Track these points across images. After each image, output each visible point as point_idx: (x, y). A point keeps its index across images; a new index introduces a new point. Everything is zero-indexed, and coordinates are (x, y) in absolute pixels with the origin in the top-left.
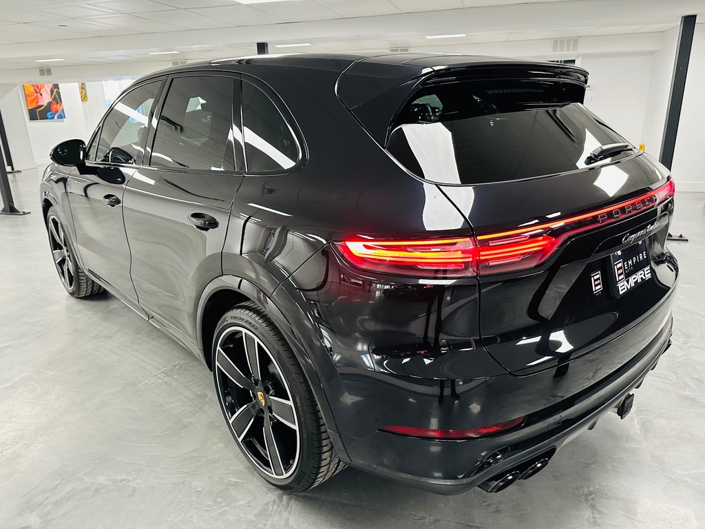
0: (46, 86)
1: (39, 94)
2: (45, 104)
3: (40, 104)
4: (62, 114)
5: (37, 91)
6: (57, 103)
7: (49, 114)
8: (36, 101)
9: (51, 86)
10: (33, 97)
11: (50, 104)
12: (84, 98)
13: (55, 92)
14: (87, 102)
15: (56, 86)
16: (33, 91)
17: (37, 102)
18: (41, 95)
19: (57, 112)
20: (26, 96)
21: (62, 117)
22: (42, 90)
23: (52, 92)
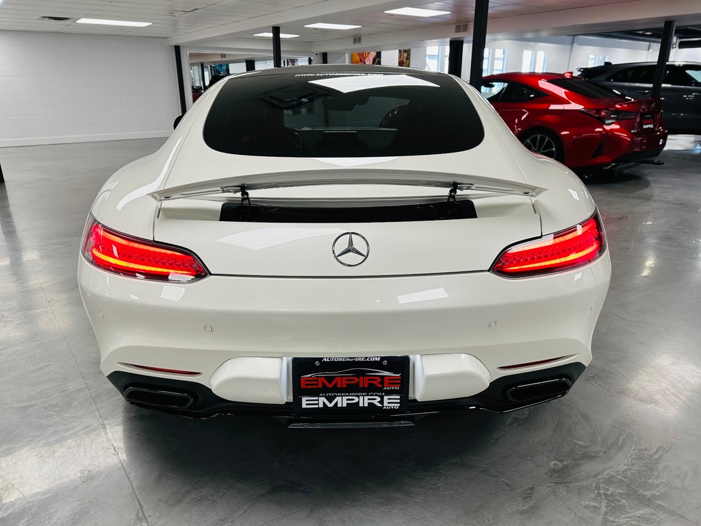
5: (362, 60)
13: (376, 62)
16: (359, 59)
22: (366, 60)
23: (375, 57)
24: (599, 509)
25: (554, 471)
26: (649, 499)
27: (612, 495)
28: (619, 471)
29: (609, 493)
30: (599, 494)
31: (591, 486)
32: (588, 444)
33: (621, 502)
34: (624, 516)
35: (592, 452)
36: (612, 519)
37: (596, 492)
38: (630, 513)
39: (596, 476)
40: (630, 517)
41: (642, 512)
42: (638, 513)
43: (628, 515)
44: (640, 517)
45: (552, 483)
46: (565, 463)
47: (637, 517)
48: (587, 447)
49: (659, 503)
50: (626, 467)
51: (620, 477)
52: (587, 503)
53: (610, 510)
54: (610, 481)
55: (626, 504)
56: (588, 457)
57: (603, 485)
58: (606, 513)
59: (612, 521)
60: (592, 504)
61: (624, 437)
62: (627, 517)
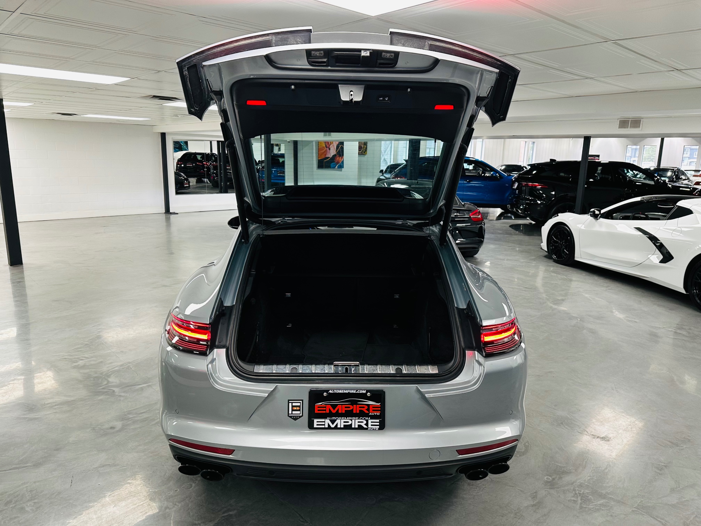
0: (334, 143)
1: (328, 148)
2: (331, 157)
3: (327, 156)
4: (342, 165)
5: (328, 146)
6: (340, 156)
7: (332, 164)
9: (337, 143)
10: (324, 151)
11: (334, 156)
14: (366, 156)
15: (342, 143)
16: (324, 146)
17: (326, 155)
18: (330, 149)
19: (338, 163)
21: (341, 167)
22: (331, 146)
24: (577, 501)
25: (547, 482)
26: (605, 495)
27: (583, 493)
28: (585, 480)
29: (581, 492)
30: (576, 494)
31: (571, 489)
32: (565, 465)
33: (588, 497)
34: (591, 504)
35: (568, 470)
36: (585, 506)
37: (574, 492)
38: (594, 503)
39: (572, 484)
40: (595, 505)
41: (602, 502)
42: (599, 503)
43: (594, 504)
44: (600, 504)
45: (548, 488)
46: (553, 477)
47: (599, 504)
48: (565, 467)
49: (611, 496)
50: (589, 478)
51: (587, 484)
52: (569, 499)
53: (583, 502)
54: (581, 486)
55: (592, 498)
56: (567, 473)
57: (577, 488)
58: (581, 504)
59: (585, 507)
60: (573, 499)
61: (586, 460)
62: (593, 505)
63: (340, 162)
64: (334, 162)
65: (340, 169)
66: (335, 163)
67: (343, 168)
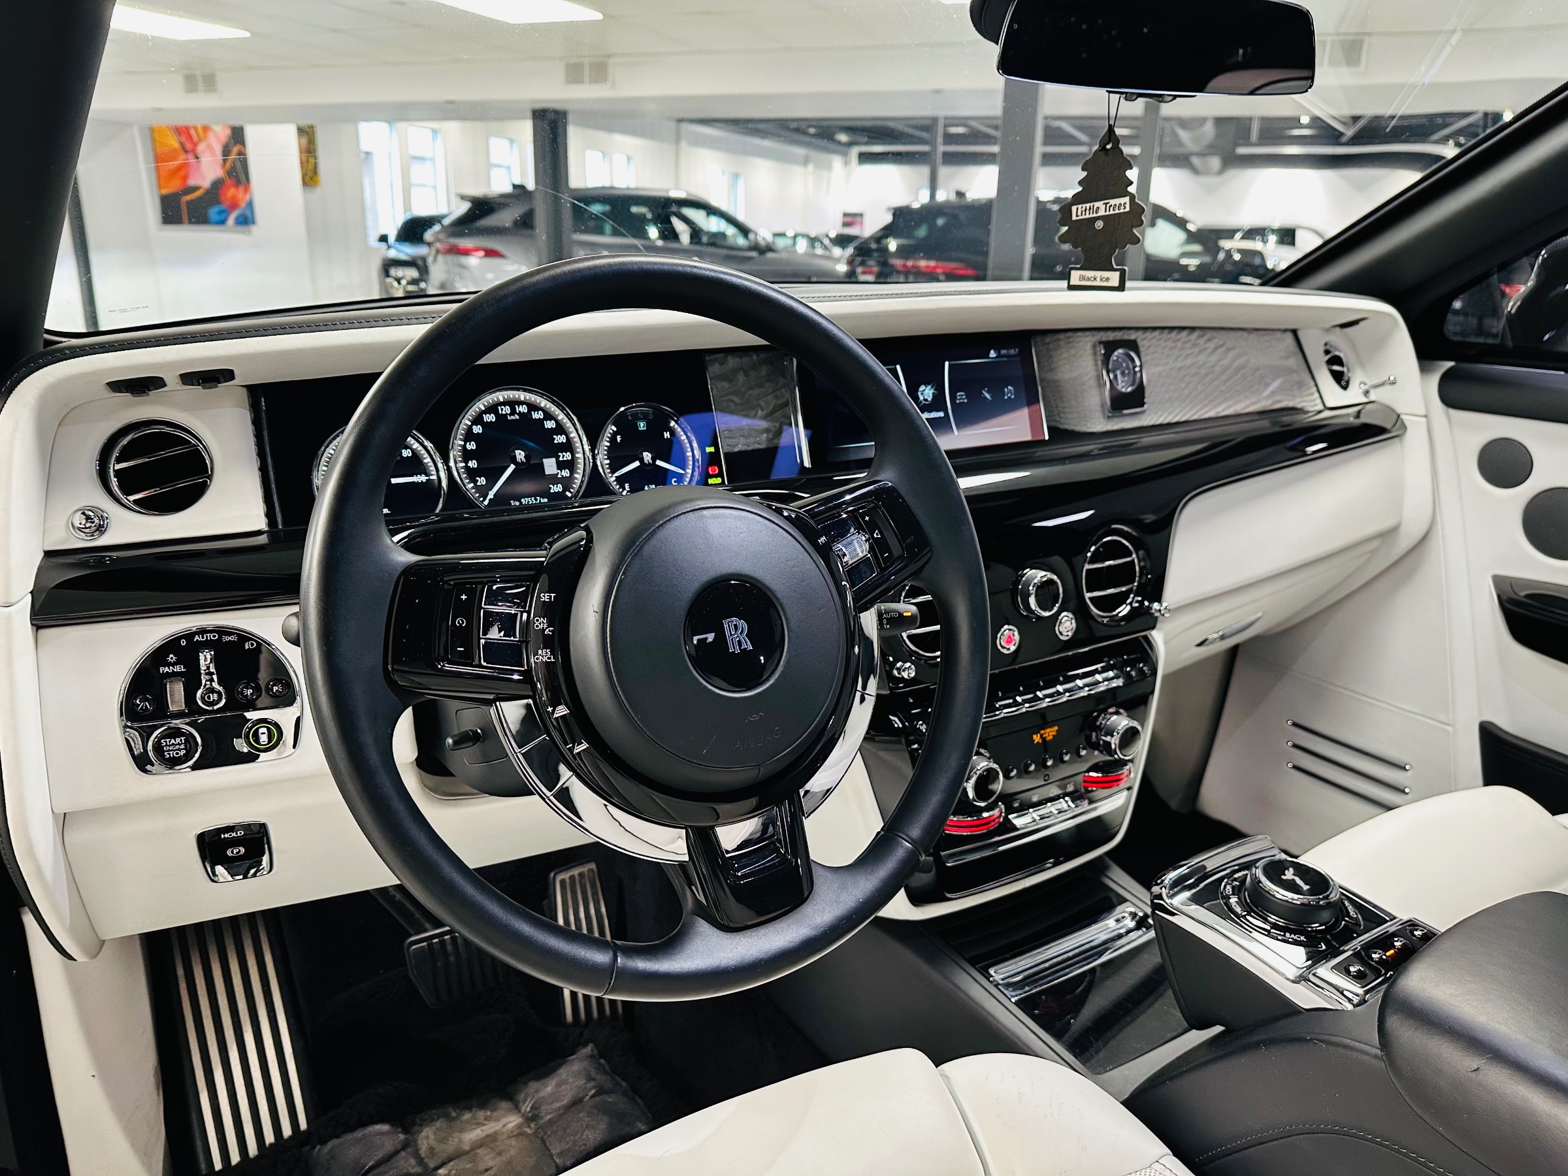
0: (211, 134)
1: (190, 156)
2: (207, 185)
3: (192, 182)
4: (248, 213)
5: (189, 146)
6: (238, 183)
7: (213, 210)
8: (183, 173)
9: (220, 133)
10: (177, 163)
11: (217, 185)
12: (310, 177)
13: (233, 157)
14: (318, 192)
15: (237, 135)
16: (177, 145)
17: (185, 178)
18: (197, 158)
19: (234, 206)
20: (160, 158)
21: (246, 220)
22: (201, 147)
23: (226, 152)
63: (243, 205)
64: (219, 203)
65: (245, 228)
66: (222, 207)
67: (253, 222)
